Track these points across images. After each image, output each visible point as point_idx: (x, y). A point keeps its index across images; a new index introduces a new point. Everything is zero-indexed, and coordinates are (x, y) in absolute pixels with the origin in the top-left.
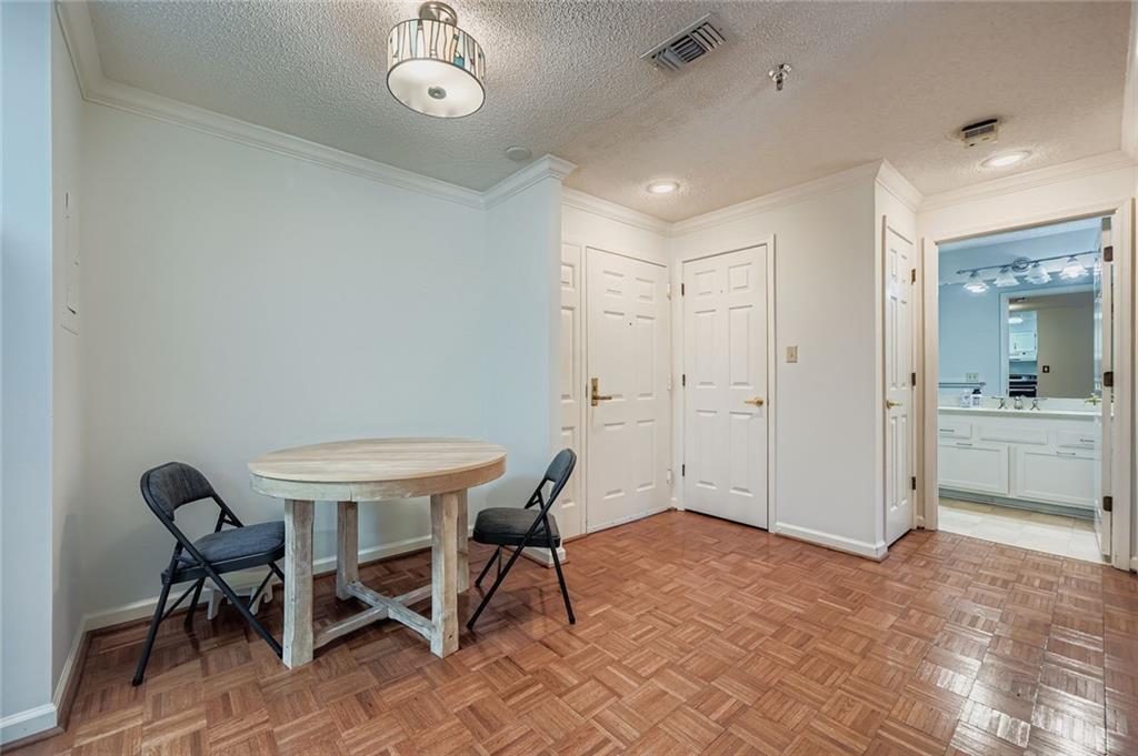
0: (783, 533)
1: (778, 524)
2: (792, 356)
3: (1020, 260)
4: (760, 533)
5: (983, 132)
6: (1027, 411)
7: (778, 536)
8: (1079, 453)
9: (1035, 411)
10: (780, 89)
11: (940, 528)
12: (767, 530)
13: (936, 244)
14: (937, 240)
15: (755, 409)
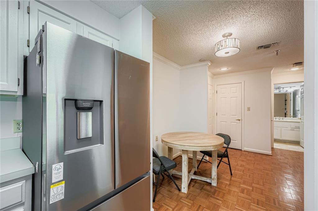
0: (246, 150)
1: (245, 148)
2: (249, 109)
3: (280, 87)
4: (240, 151)
5: (300, 65)
6: (281, 120)
7: (244, 151)
8: (295, 130)
9: (283, 120)
10: (277, 55)
11: (274, 147)
12: (241, 150)
13: (274, 84)
14: (274, 83)
15: (238, 121)
